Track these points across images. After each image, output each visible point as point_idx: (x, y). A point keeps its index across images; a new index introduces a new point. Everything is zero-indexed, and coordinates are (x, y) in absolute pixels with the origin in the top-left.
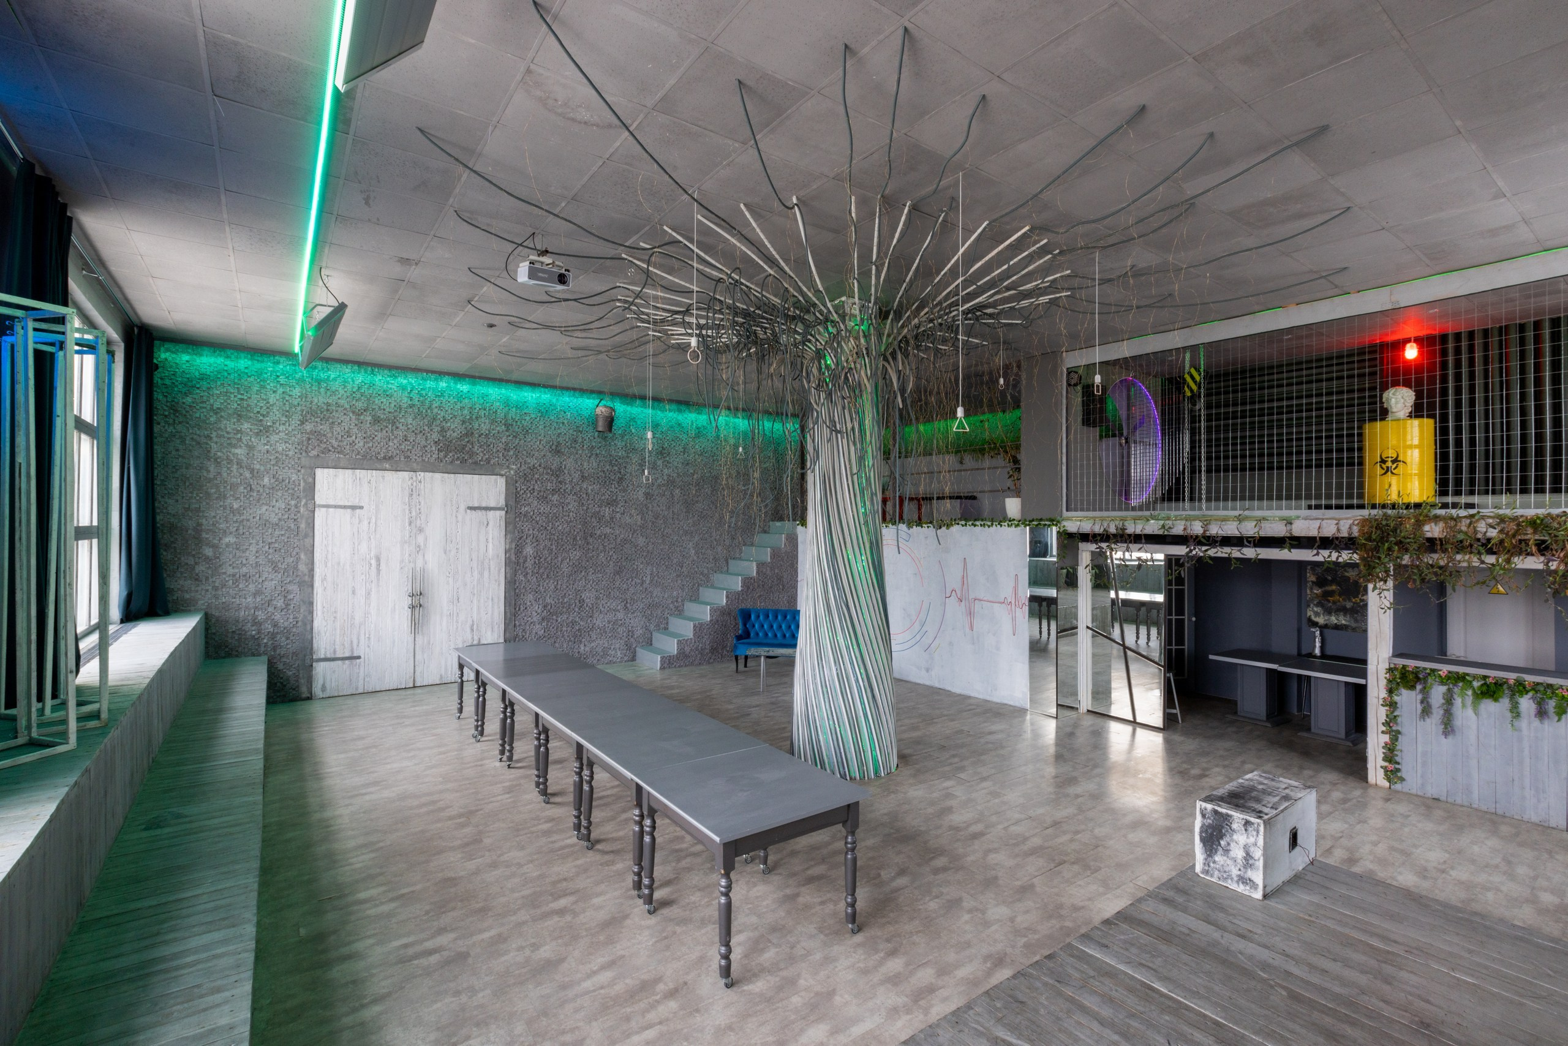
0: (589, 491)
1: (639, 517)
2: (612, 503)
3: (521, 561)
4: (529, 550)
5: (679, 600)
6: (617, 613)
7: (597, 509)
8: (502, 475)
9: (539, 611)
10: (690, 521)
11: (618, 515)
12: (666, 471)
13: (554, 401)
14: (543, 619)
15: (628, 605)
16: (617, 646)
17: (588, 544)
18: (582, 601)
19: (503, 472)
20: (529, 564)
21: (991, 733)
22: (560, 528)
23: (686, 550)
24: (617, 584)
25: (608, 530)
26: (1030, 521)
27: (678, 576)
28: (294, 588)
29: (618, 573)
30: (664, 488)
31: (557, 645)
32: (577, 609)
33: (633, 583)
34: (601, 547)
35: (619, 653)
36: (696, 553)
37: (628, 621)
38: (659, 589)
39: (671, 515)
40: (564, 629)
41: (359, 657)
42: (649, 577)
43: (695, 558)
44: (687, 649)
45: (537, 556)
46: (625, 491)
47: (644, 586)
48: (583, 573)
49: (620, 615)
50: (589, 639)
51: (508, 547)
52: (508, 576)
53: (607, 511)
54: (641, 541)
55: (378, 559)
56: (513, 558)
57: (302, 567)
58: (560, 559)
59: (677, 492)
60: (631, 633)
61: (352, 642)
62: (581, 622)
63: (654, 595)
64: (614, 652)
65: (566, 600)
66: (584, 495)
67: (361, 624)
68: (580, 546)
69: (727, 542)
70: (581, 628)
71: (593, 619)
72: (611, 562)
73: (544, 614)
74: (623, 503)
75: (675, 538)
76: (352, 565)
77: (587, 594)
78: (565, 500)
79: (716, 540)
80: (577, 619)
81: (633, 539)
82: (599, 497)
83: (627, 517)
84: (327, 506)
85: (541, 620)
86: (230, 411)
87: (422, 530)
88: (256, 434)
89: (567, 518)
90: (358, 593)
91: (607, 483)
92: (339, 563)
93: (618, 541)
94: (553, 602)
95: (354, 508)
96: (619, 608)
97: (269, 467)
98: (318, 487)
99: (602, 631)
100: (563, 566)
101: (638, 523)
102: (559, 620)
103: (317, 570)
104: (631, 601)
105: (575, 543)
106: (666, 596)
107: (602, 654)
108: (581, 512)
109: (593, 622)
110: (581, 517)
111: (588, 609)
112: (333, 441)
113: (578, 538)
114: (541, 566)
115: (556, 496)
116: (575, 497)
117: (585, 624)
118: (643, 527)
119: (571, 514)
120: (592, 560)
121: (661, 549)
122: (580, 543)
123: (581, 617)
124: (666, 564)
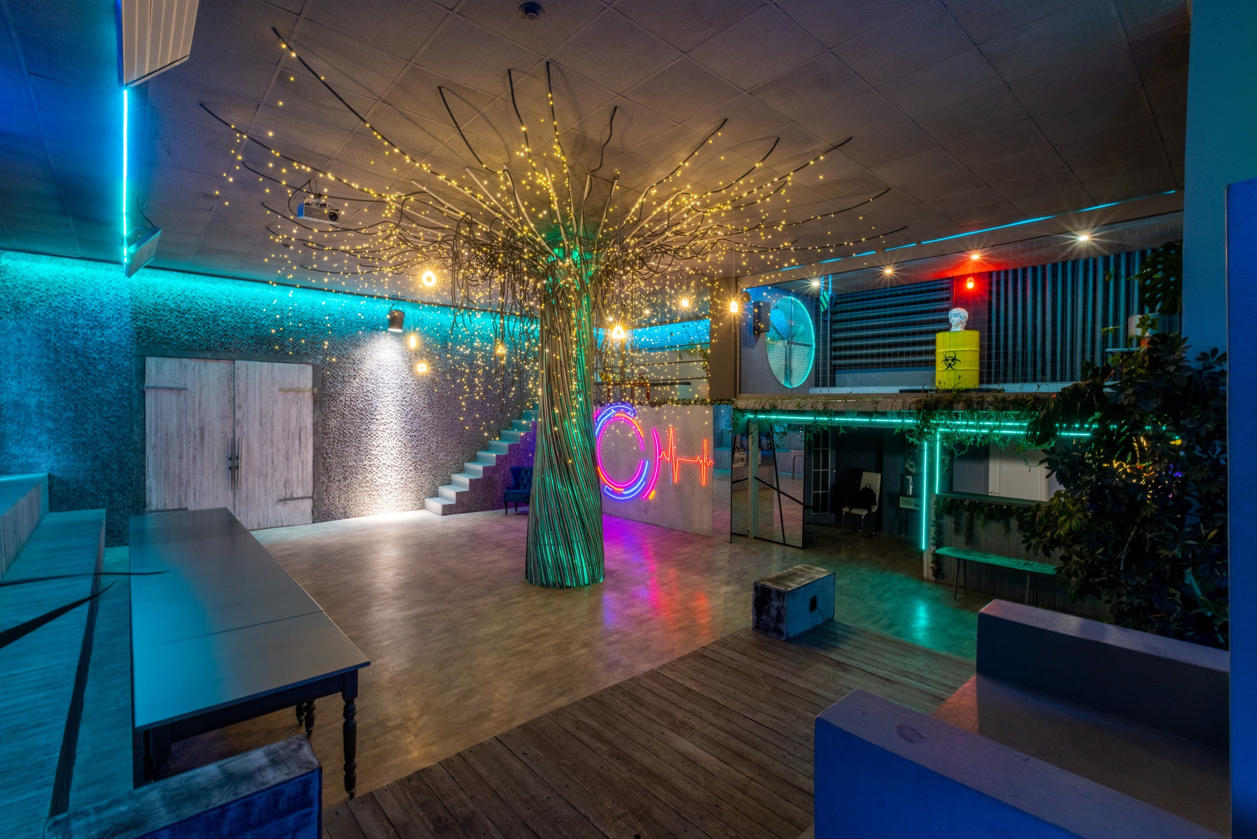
0: (385, 376)
1: (427, 397)
2: (404, 386)
4: (334, 423)
5: (461, 461)
6: (409, 473)
8: (310, 364)
9: (343, 471)
10: (469, 401)
11: (409, 396)
13: (354, 305)
15: (418, 466)
16: (409, 499)
19: (311, 361)
20: (334, 434)
21: (680, 554)
23: (466, 423)
25: (401, 407)
26: (715, 401)
27: (459, 443)
28: (128, 454)
30: (448, 375)
33: (422, 449)
35: (410, 503)
36: (474, 425)
38: (444, 453)
39: (454, 395)
43: (473, 429)
44: (465, 500)
46: (415, 376)
47: (431, 451)
49: (412, 474)
50: (385, 492)
51: (315, 421)
52: (316, 444)
53: (400, 392)
54: (428, 416)
55: (202, 430)
56: (319, 429)
57: (136, 437)
59: (458, 378)
60: (420, 488)
61: (180, 497)
62: (379, 479)
63: (440, 458)
64: (406, 503)
65: (366, 462)
66: (380, 380)
67: (188, 483)
68: (377, 420)
69: (499, 417)
70: (379, 484)
71: (388, 477)
72: (404, 432)
73: (347, 473)
74: (413, 386)
75: (457, 414)
76: (179, 435)
77: (384, 458)
78: (364, 384)
79: (490, 415)
80: (375, 477)
81: (422, 415)
82: (393, 381)
83: (417, 398)
84: (157, 388)
85: (345, 479)
86: (68, 309)
87: (240, 407)
88: (92, 328)
89: (366, 398)
90: (185, 457)
91: (400, 370)
92: (167, 434)
93: (409, 416)
94: (355, 464)
95: (180, 390)
96: (410, 468)
97: (103, 355)
98: (147, 372)
99: (396, 486)
100: (363, 435)
101: (426, 402)
102: (361, 478)
103: (148, 439)
104: (421, 463)
105: (373, 417)
106: (449, 459)
107: (396, 504)
108: (378, 393)
109: (389, 479)
110: (378, 396)
111: (385, 469)
112: (161, 334)
113: (376, 413)
114: (344, 436)
115: (357, 380)
116: (373, 381)
117: (383, 481)
118: (430, 405)
119: (369, 394)
120: (388, 431)
121: (446, 423)
122: (377, 417)
123: (379, 476)
124: (449, 434)
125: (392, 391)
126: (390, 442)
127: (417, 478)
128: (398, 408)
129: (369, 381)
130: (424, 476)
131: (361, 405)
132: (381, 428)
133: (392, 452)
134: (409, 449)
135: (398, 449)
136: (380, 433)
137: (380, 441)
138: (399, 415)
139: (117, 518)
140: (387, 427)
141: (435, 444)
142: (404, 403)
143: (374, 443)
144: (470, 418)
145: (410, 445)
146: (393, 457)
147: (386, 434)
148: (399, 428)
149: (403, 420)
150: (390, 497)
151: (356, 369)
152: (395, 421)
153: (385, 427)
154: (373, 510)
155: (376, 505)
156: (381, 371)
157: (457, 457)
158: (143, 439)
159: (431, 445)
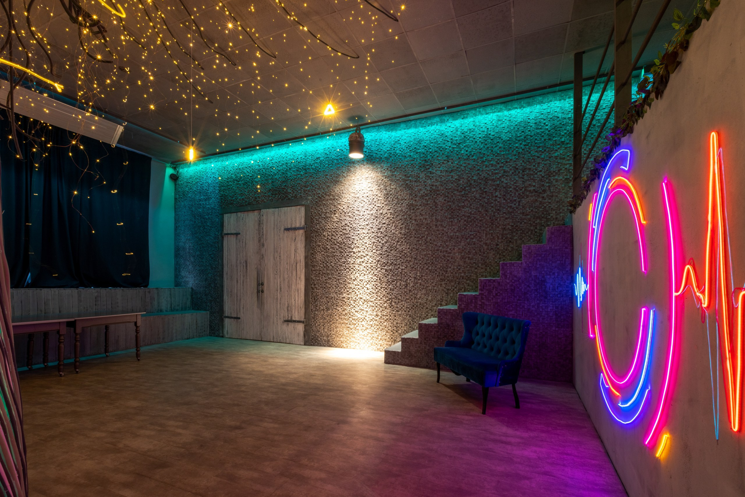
0: (361, 208)
2: (379, 216)
3: (315, 264)
4: (320, 256)
8: (303, 205)
9: (328, 302)
11: (384, 226)
13: (335, 144)
18: (358, 297)
19: (303, 203)
28: (217, 277)
36: (462, 258)
38: (424, 291)
41: (239, 318)
45: (325, 261)
51: (306, 254)
52: (307, 275)
55: (246, 262)
61: (237, 309)
62: (356, 314)
63: (418, 296)
64: (381, 342)
65: (344, 295)
66: (357, 212)
67: (240, 300)
68: (354, 253)
69: (501, 247)
70: (356, 318)
71: (365, 312)
72: (379, 266)
73: (329, 304)
74: (389, 216)
75: (439, 244)
76: (237, 266)
77: (361, 292)
78: (343, 218)
79: (486, 244)
80: (353, 310)
81: (398, 246)
82: (368, 212)
83: (393, 228)
84: (228, 234)
85: (328, 309)
86: (198, 191)
87: (263, 245)
88: (206, 200)
89: (344, 231)
90: (239, 282)
91: (375, 200)
92: (232, 265)
93: (385, 248)
94: (336, 296)
95: (237, 234)
96: (385, 305)
97: (209, 216)
98: (224, 224)
99: (371, 323)
100: (342, 268)
101: (403, 232)
102: (340, 310)
103: (224, 269)
104: (397, 301)
105: (351, 250)
106: (430, 298)
107: (371, 341)
108: (354, 225)
109: (365, 314)
110: (354, 229)
111: (361, 303)
112: (230, 198)
113: (353, 246)
114: (327, 267)
115: (337, 215)
116: (350, 214)
117: (359, 316)
118: (407, 236)
119: (347, 228)
120: (364, 264)
121: (425, 255)
122: (354, 250)
123: (357, 310)
124: (430, 268)
125: (367, 223)
126: (366, 276)
127: (392, 317)
128: (373, 240)
129: (347, 214)
130: (400, 315)
131: (340, 239)
132: (358, 261)
133: (368, 286)
134: (384, 284)
135: (373, 283)
136: (357, 266)
137: (357, 275)
138: (374, 247)
139: (213, 318)
140: (363, 260)
141: (413, 279)
142: (379, 235)
143: (352, 276)
144: (456, 249)
145: (385, 280)
146: (368, 291)
147: (362, 268)
148: (374, 261)
149: (378, 253)
150: (366, 333)
151: (336, 204)
152: (370, 254)
153: (361, 260)
154: (352, 343)
155: (353, 339)
156: (356, 204)
157: (439, 297)
158: (223, 269)
159: (409, 281)
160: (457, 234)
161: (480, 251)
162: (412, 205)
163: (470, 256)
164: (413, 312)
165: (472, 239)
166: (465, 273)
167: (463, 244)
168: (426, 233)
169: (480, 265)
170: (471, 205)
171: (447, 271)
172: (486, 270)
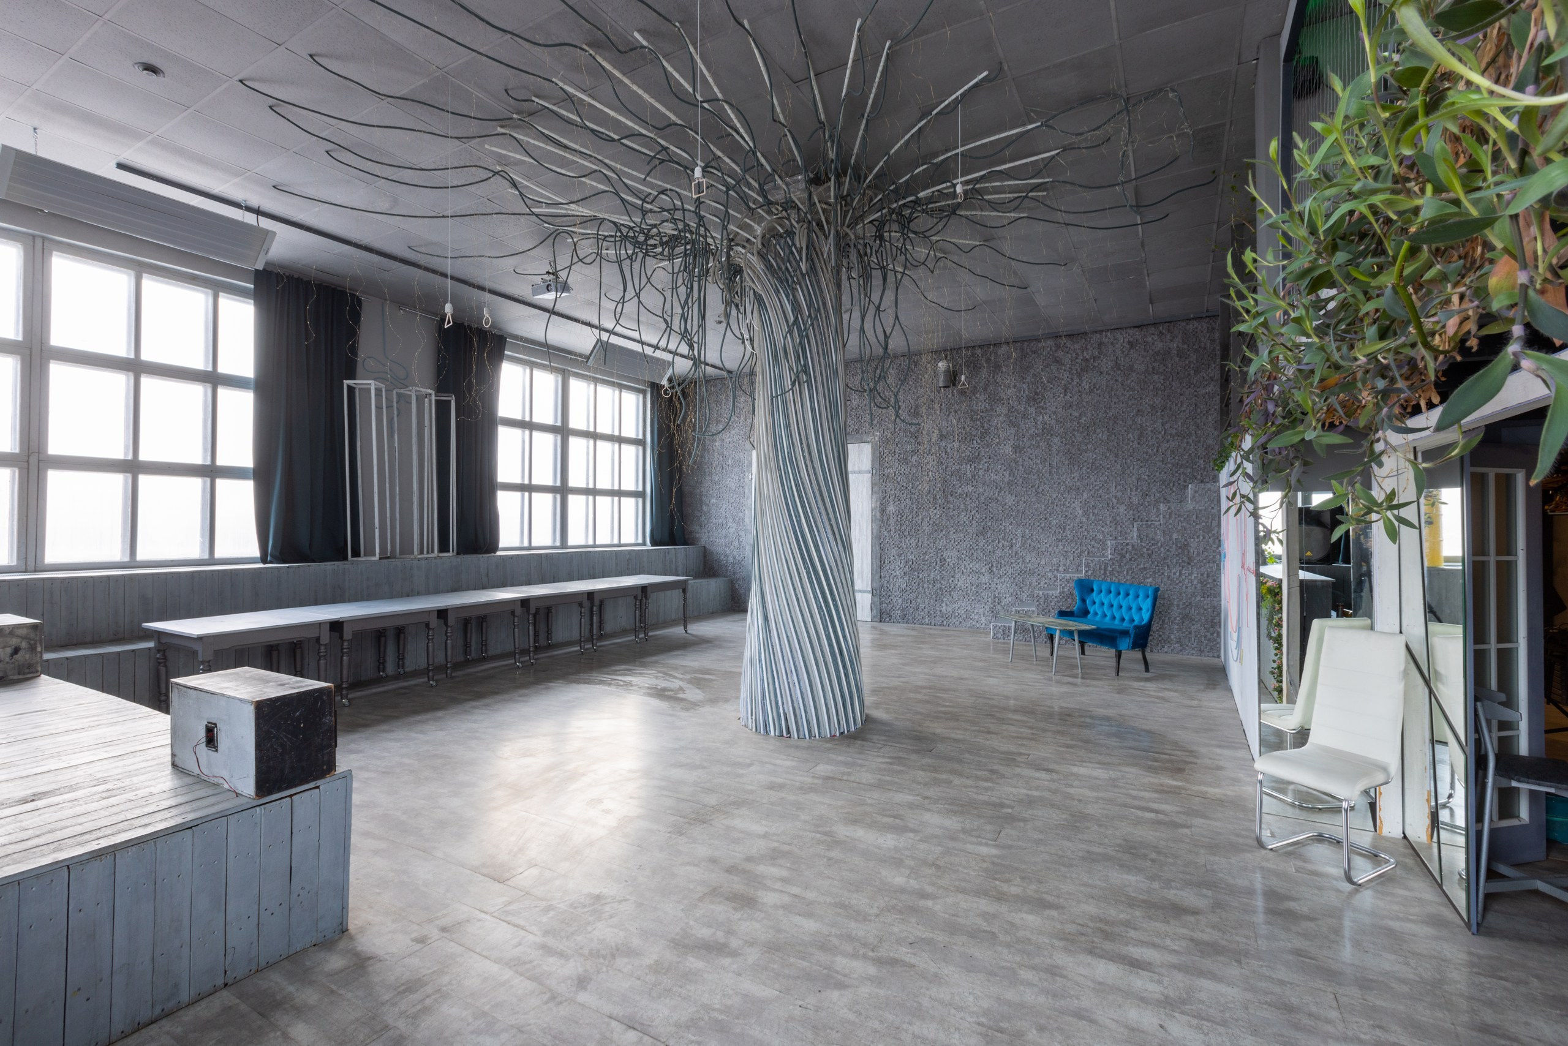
0: (949, 449)
1: (1007, 474)
2: (974, 459)
3: (885, 518)
4: (891, 508)
5: (1061, 569)
6: (981, 576)
7: (957, 468)
8: (868, 442)
9: (902, 566)
10: (1076, 475)
11: (981, 473)
12: (1040, 418)
14: (905, 574)
15: (994, 569)
16: (981, 611)
17: (948, 503)
18: (943, 560)
19: (869, 440)
20: (892, 521)
22: (920, 487)
23: (1070, 510)
24: (981, 545)
25: (970, 489)
27: (1058, 540)
28: (742, 533)
29: (982, 533)
30: (1038, 439)
31: (919, 600)
32: (938, 568)
33: (1000, 545)
34: (962, 506)
35: (983, 619)
36: (1085, 513)
37: (993, 586)
38: (1033, 554)
39: (1047, 468)
40: (925, 585)
42: (1019, 539)
43: (1084, 520)
45: (900, 514)
46: (988, 445)
47: (1014, 548)
48: (944, 532)
49: (984, 579)
50: (950, 599)
51: (874, 505)
52: (874, 531)
53: (968, 469)
54: (1010, 500)
56: (878, 515)
58: (920, 517)
59: (1056, 440)
60: (997, 599)
64: (977, 617)
73: (906, 569)
79: (1116, 497)
106: (1043, 562)
107: (964, 616)
114: (902, 522)
124: (1043, 525)
154: (937, 618)
159: (1014, 541)
160: (1078, 484)
161: (1108, 504)
162: (1018, 446)
163: (1096, 511)
164: (1021, 579)
165: (1098, 490)
166: (1088, 532)
167: (1085, 495)
168: (1038, 482)
169: (1108, 523)
170: (1095, 449)
171: (1065, 529)
172: (1116, 528)
